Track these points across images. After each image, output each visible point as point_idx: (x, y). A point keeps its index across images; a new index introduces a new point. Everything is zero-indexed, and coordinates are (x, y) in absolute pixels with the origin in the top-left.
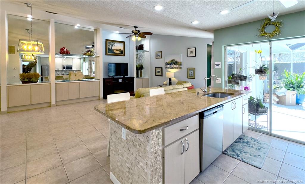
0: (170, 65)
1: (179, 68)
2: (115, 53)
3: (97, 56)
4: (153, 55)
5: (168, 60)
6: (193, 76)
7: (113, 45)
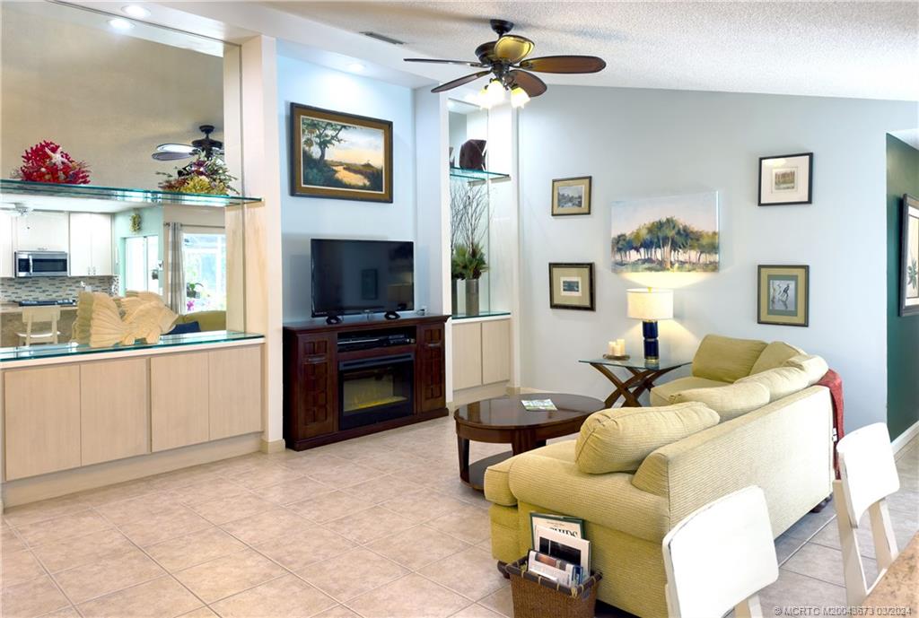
0: (642, 250)
1: (706, 265)
2: (339, 183)
3: (242, 201)
4: (539, 196)
5: (634, 222)
6: (792, 308)
7: (333, 138)
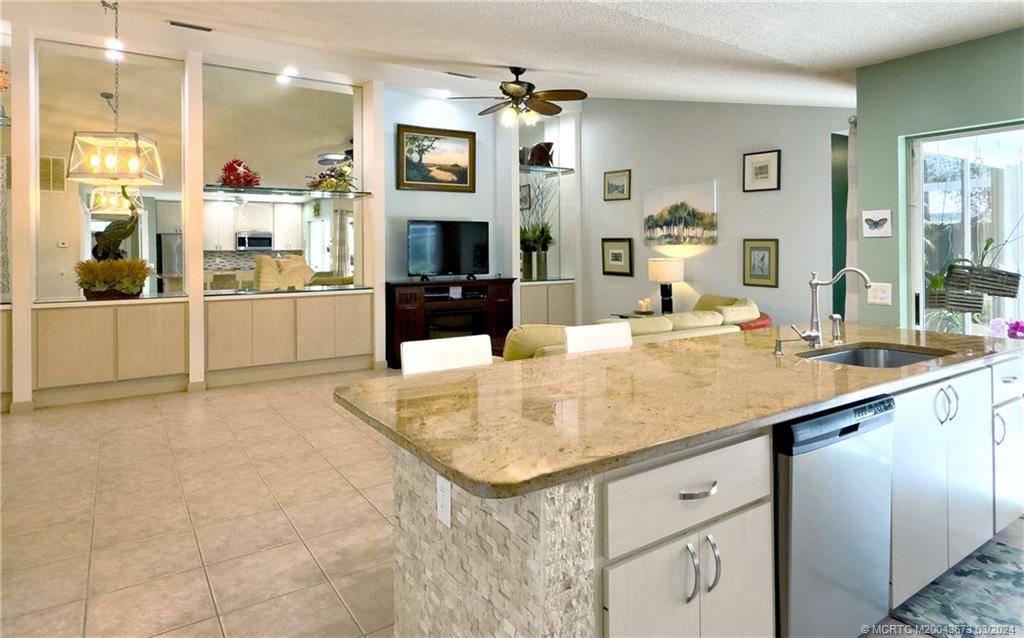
0: (664, 228)
1: (707, 239)
2: (433, 179)
3: (363, 194)
4: (596, 186)
5: (658, 207)
6: (766, 273)
7: (428, 147)
